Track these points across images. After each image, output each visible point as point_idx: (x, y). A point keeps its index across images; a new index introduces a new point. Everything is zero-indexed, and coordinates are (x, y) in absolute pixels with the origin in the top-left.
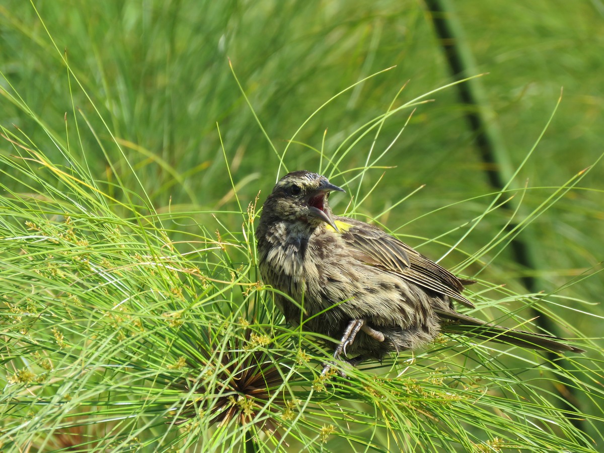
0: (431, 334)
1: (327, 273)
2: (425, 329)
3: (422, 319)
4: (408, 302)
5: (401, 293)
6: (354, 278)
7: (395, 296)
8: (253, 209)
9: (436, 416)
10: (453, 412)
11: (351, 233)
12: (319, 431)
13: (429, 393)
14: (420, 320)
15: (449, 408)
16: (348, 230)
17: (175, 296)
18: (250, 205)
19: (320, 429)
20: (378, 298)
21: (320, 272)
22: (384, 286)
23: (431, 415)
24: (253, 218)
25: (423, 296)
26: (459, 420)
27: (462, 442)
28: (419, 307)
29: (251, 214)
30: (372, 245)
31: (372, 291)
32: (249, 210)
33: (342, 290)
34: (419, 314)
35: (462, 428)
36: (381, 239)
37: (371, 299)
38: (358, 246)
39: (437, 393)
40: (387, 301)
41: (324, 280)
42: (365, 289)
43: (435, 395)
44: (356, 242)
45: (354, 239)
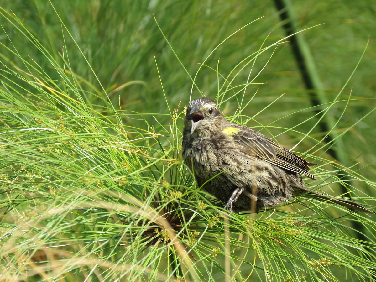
0: (288, 198)
1: (222, 159)
2: (284, 195)
3: (283, 189)
4: (274, 178)
5: (268, 173)
6: (239, 163)
7: (265, 174)
8: (176, 113)
9: (285, 243)
10: (296, 241)
11: (239, 136)
12: (211, 251)
13: (282, 229)
14: (281, 189)
15: (294, 239)
16: (237, 133)
17: (125, 167)
18: (174, 110)
19: (212, 250)
20: (254, 175)
21: (218, 158)
22: (259, 169)
23: (283, 243)
24: (176, 118)
25: (283, 174)
26: (300, 246)
27: (301, 259)
28: (281, 182)
29: (175, 116)
30: (252, 143)
31: (250, 171)
32: (173, 113)
33: (231, 170)
34: (280, 186)
35: (301, 251)
36: (258, 139)
37: (249, 176)
38: (243, 144)
39: (287, 229)
40: (259, 177)
41: (220, 163)
42: (246, 170)
43: (286, 230)
44: (241, 141)
45: (241, 139)
